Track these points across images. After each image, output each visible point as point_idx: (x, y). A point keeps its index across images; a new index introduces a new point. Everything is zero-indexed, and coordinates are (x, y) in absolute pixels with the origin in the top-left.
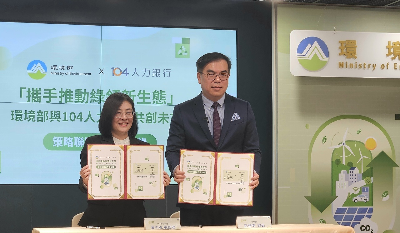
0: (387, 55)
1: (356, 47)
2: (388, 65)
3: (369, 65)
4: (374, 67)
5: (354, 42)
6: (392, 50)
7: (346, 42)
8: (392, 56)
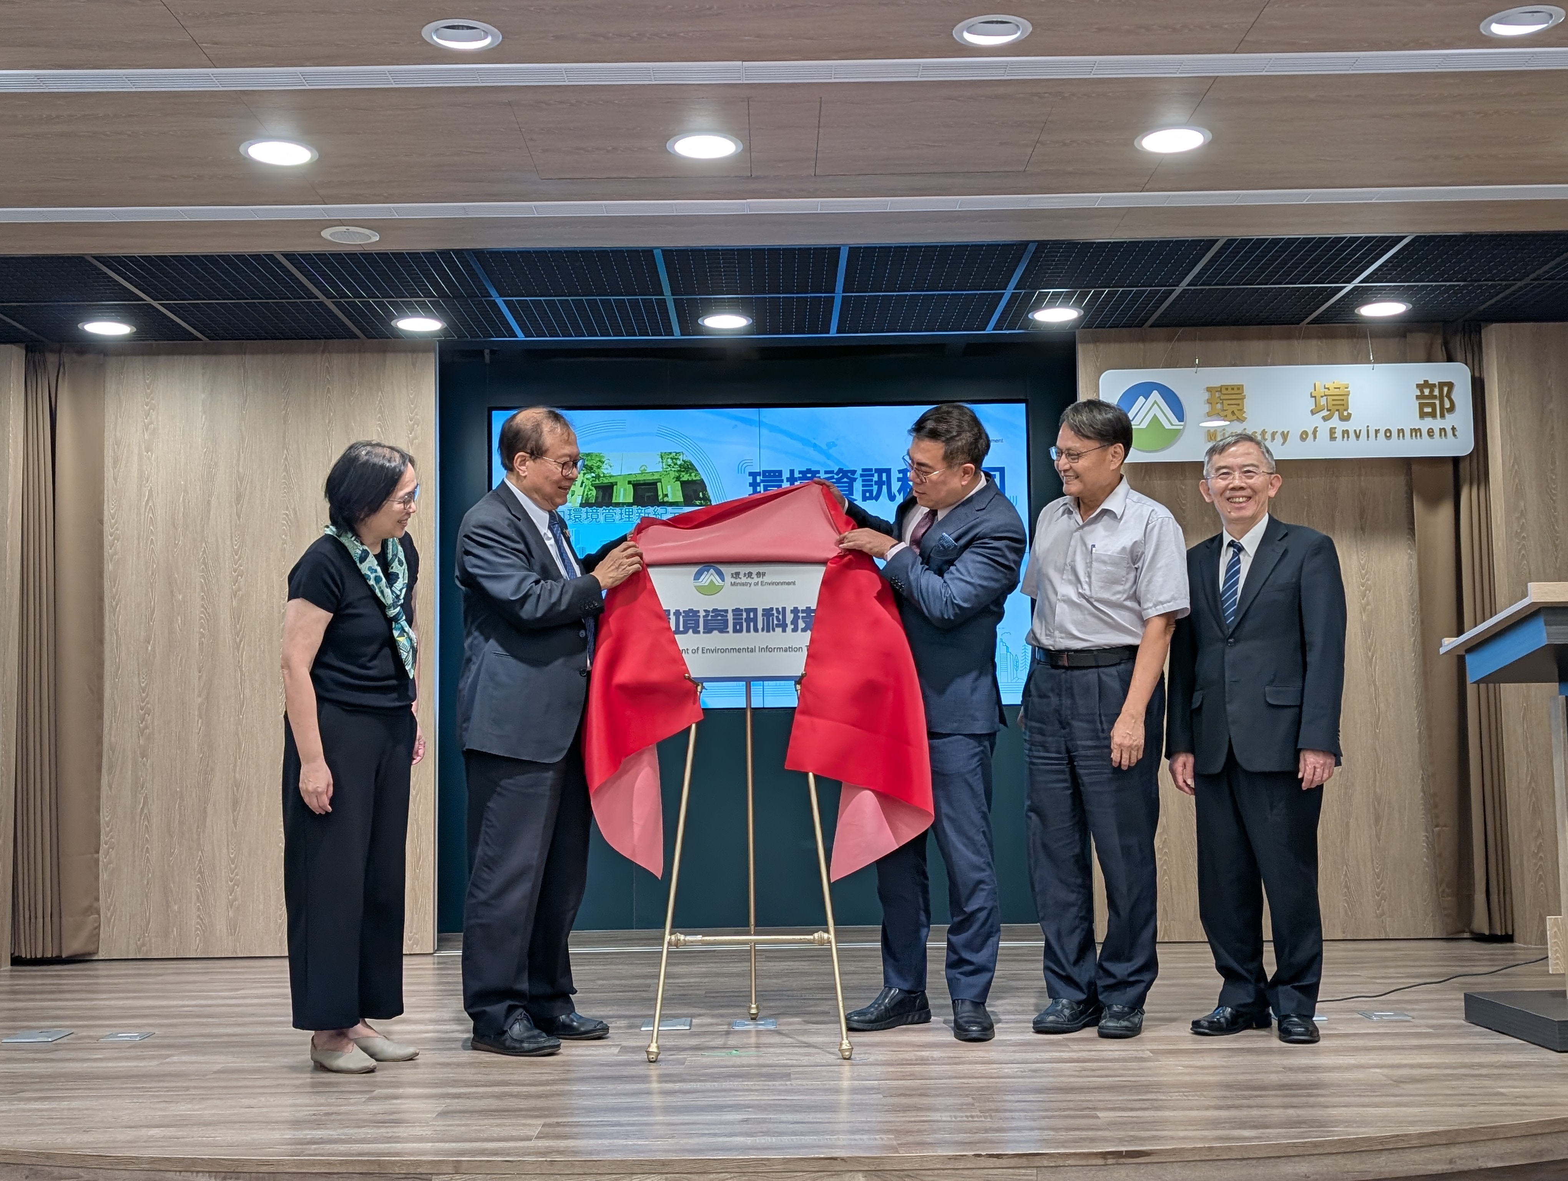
0: (1313, 413)
1: (1244, 397)
2: (1315, 432)
3: (1273, 435)
4: (1285, 436)
5: (1240, 388)
6: (1323, 401)
7: (1220, 389)
8: (1325, 413)
